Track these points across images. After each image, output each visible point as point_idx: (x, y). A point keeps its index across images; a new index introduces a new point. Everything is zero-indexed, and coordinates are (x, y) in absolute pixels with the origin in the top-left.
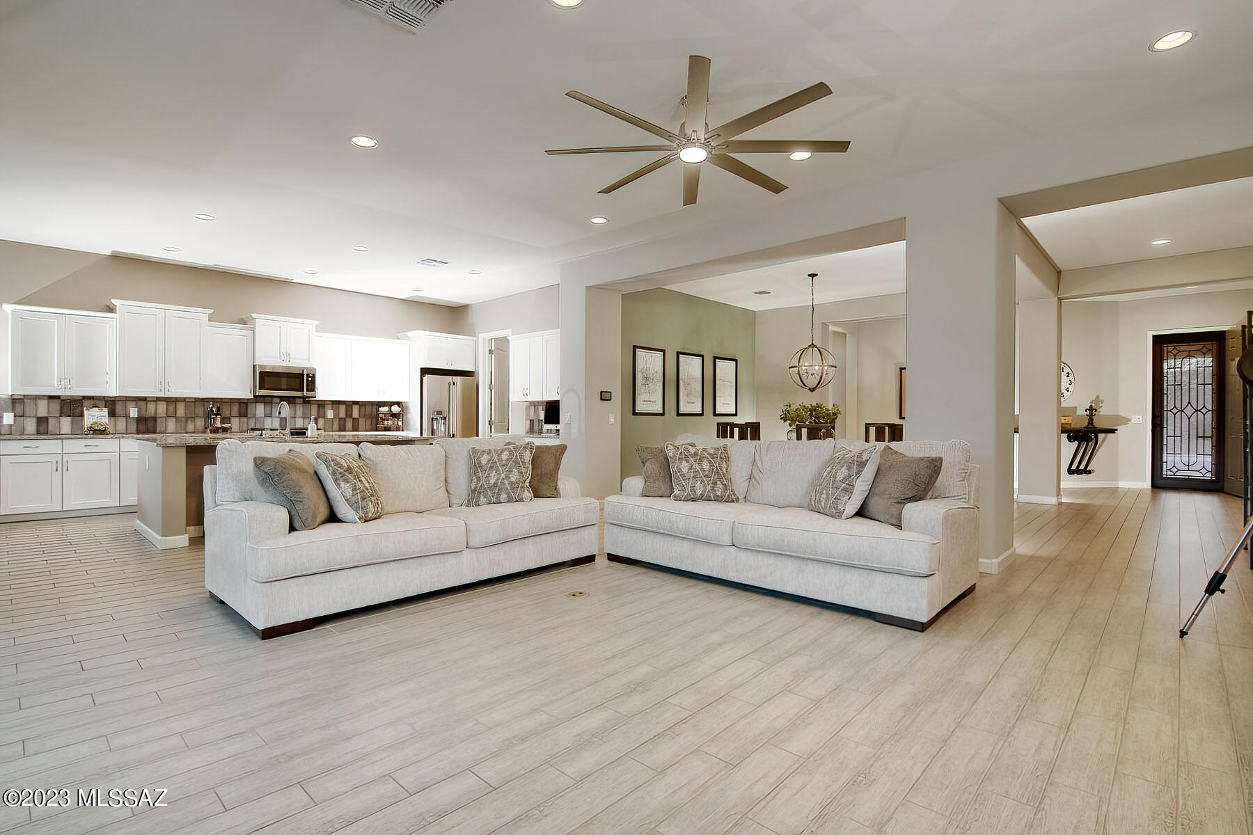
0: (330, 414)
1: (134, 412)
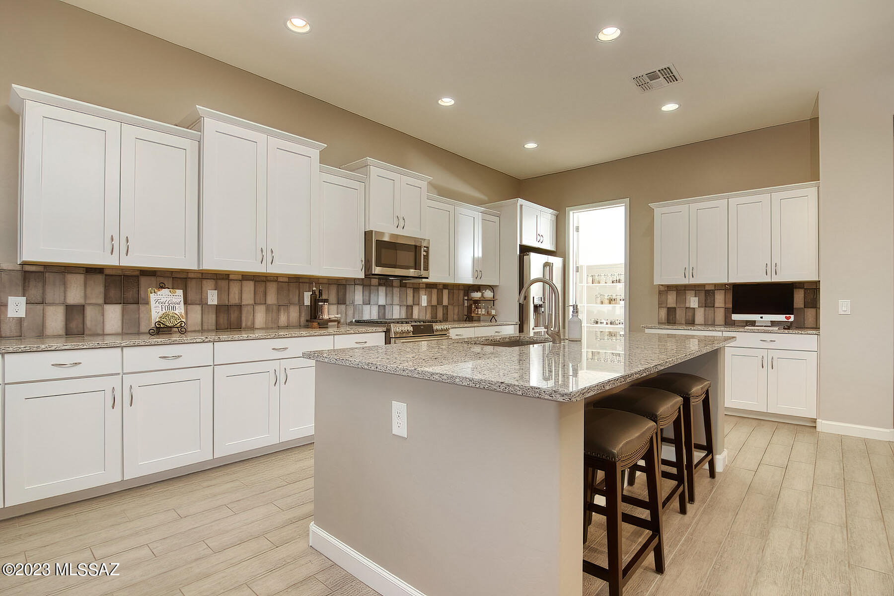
0: (424, 301)
1: (213, 298)
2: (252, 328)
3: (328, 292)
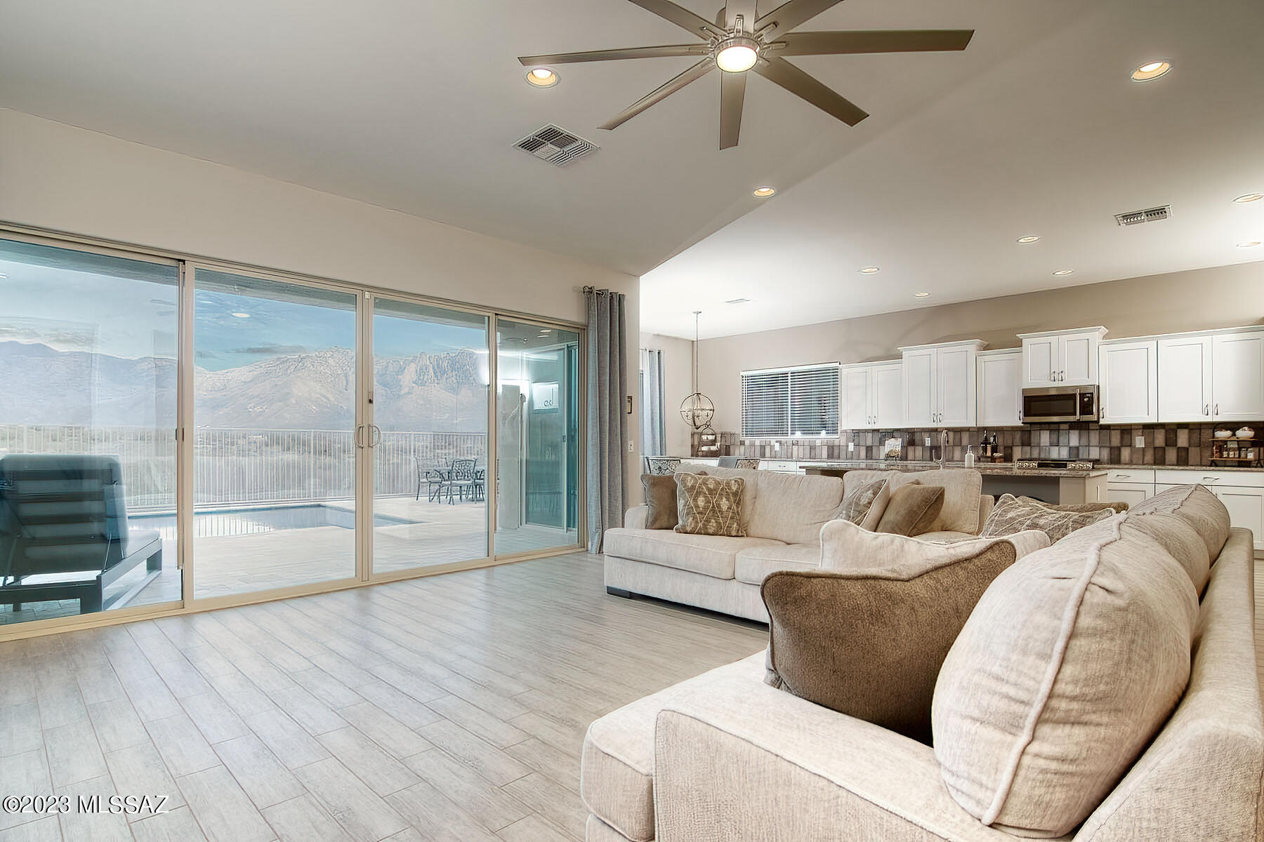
1: (928, 442)
3: (1013, 438)
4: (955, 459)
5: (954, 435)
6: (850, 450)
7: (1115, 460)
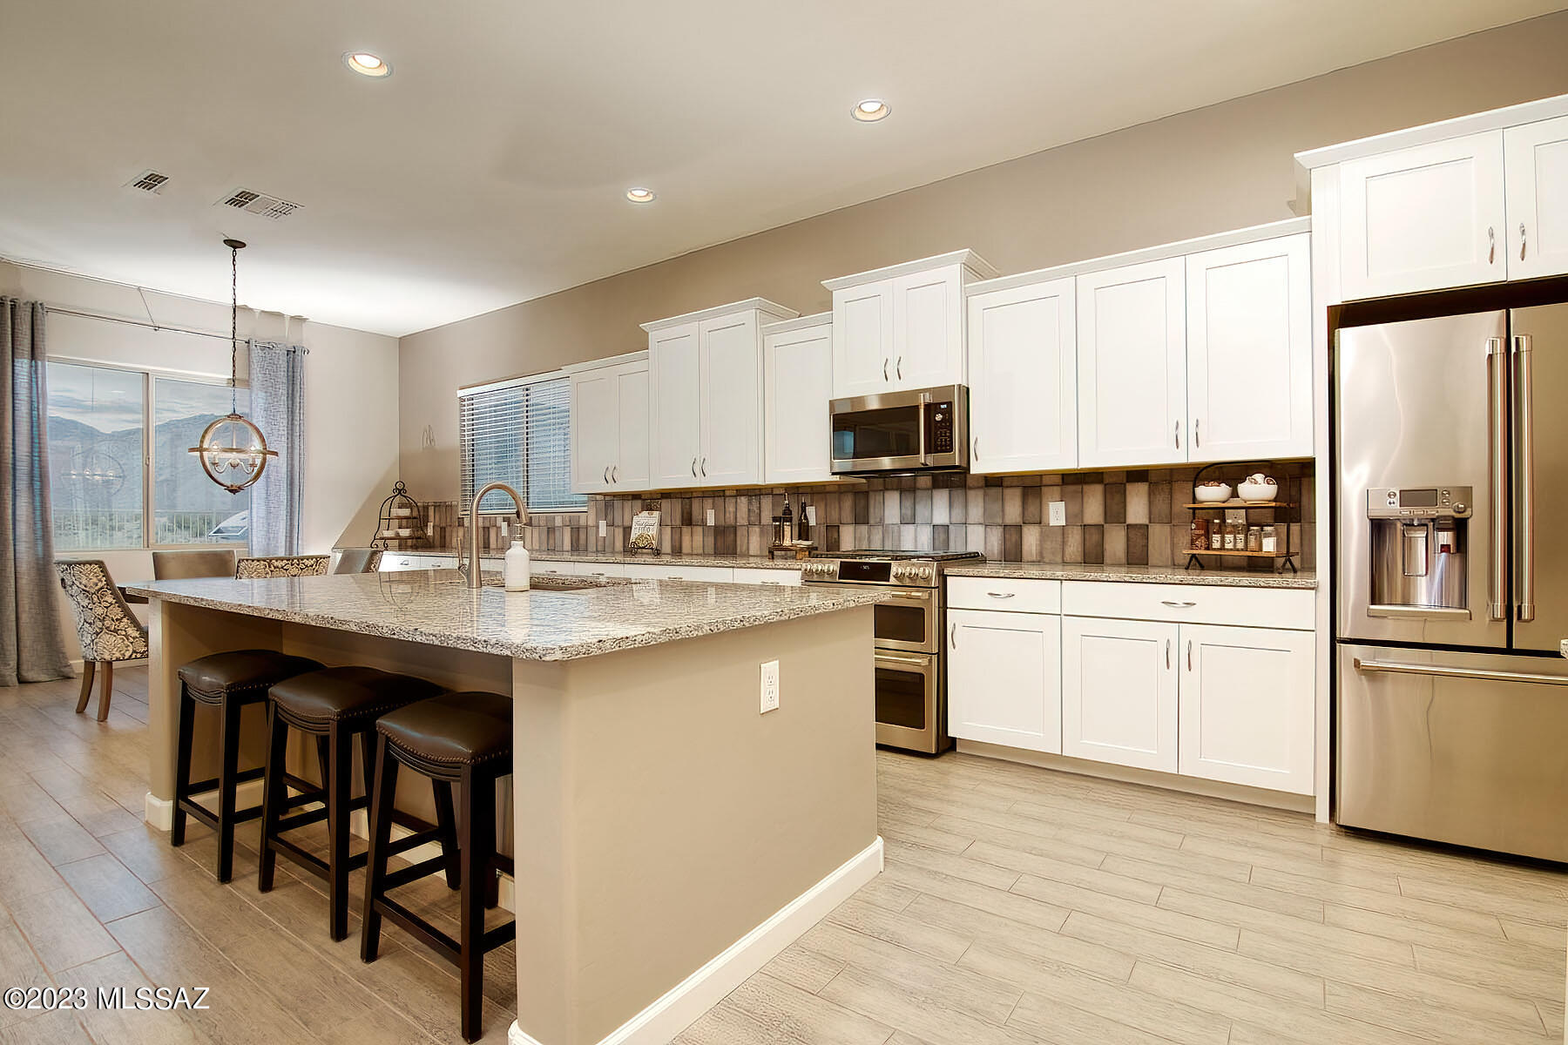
0: (1056, 513)
1: (711, 517)
2: (747, 555)
3: (840, 508)
4: (751, 553)
5: (750, 503)
6: (600, 535)
7: (1012, 556)
